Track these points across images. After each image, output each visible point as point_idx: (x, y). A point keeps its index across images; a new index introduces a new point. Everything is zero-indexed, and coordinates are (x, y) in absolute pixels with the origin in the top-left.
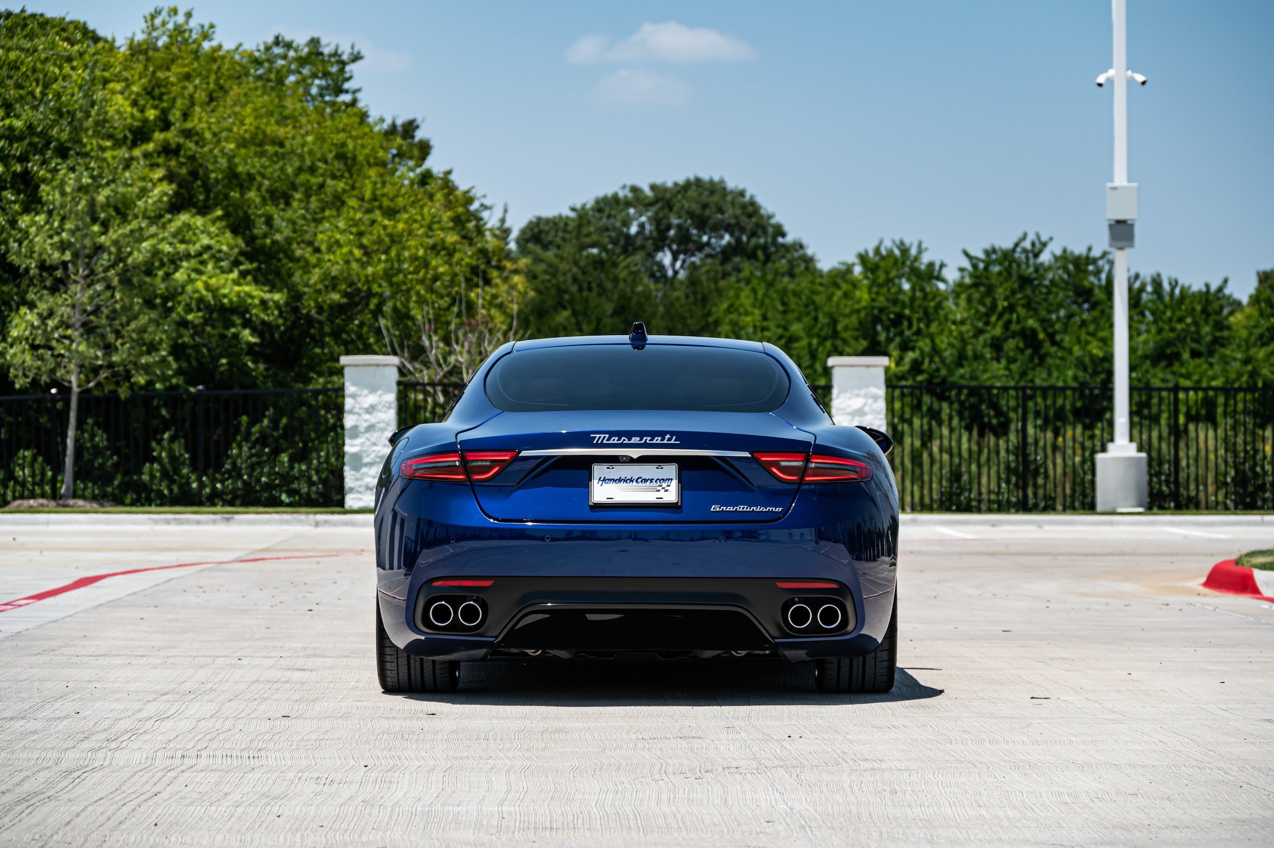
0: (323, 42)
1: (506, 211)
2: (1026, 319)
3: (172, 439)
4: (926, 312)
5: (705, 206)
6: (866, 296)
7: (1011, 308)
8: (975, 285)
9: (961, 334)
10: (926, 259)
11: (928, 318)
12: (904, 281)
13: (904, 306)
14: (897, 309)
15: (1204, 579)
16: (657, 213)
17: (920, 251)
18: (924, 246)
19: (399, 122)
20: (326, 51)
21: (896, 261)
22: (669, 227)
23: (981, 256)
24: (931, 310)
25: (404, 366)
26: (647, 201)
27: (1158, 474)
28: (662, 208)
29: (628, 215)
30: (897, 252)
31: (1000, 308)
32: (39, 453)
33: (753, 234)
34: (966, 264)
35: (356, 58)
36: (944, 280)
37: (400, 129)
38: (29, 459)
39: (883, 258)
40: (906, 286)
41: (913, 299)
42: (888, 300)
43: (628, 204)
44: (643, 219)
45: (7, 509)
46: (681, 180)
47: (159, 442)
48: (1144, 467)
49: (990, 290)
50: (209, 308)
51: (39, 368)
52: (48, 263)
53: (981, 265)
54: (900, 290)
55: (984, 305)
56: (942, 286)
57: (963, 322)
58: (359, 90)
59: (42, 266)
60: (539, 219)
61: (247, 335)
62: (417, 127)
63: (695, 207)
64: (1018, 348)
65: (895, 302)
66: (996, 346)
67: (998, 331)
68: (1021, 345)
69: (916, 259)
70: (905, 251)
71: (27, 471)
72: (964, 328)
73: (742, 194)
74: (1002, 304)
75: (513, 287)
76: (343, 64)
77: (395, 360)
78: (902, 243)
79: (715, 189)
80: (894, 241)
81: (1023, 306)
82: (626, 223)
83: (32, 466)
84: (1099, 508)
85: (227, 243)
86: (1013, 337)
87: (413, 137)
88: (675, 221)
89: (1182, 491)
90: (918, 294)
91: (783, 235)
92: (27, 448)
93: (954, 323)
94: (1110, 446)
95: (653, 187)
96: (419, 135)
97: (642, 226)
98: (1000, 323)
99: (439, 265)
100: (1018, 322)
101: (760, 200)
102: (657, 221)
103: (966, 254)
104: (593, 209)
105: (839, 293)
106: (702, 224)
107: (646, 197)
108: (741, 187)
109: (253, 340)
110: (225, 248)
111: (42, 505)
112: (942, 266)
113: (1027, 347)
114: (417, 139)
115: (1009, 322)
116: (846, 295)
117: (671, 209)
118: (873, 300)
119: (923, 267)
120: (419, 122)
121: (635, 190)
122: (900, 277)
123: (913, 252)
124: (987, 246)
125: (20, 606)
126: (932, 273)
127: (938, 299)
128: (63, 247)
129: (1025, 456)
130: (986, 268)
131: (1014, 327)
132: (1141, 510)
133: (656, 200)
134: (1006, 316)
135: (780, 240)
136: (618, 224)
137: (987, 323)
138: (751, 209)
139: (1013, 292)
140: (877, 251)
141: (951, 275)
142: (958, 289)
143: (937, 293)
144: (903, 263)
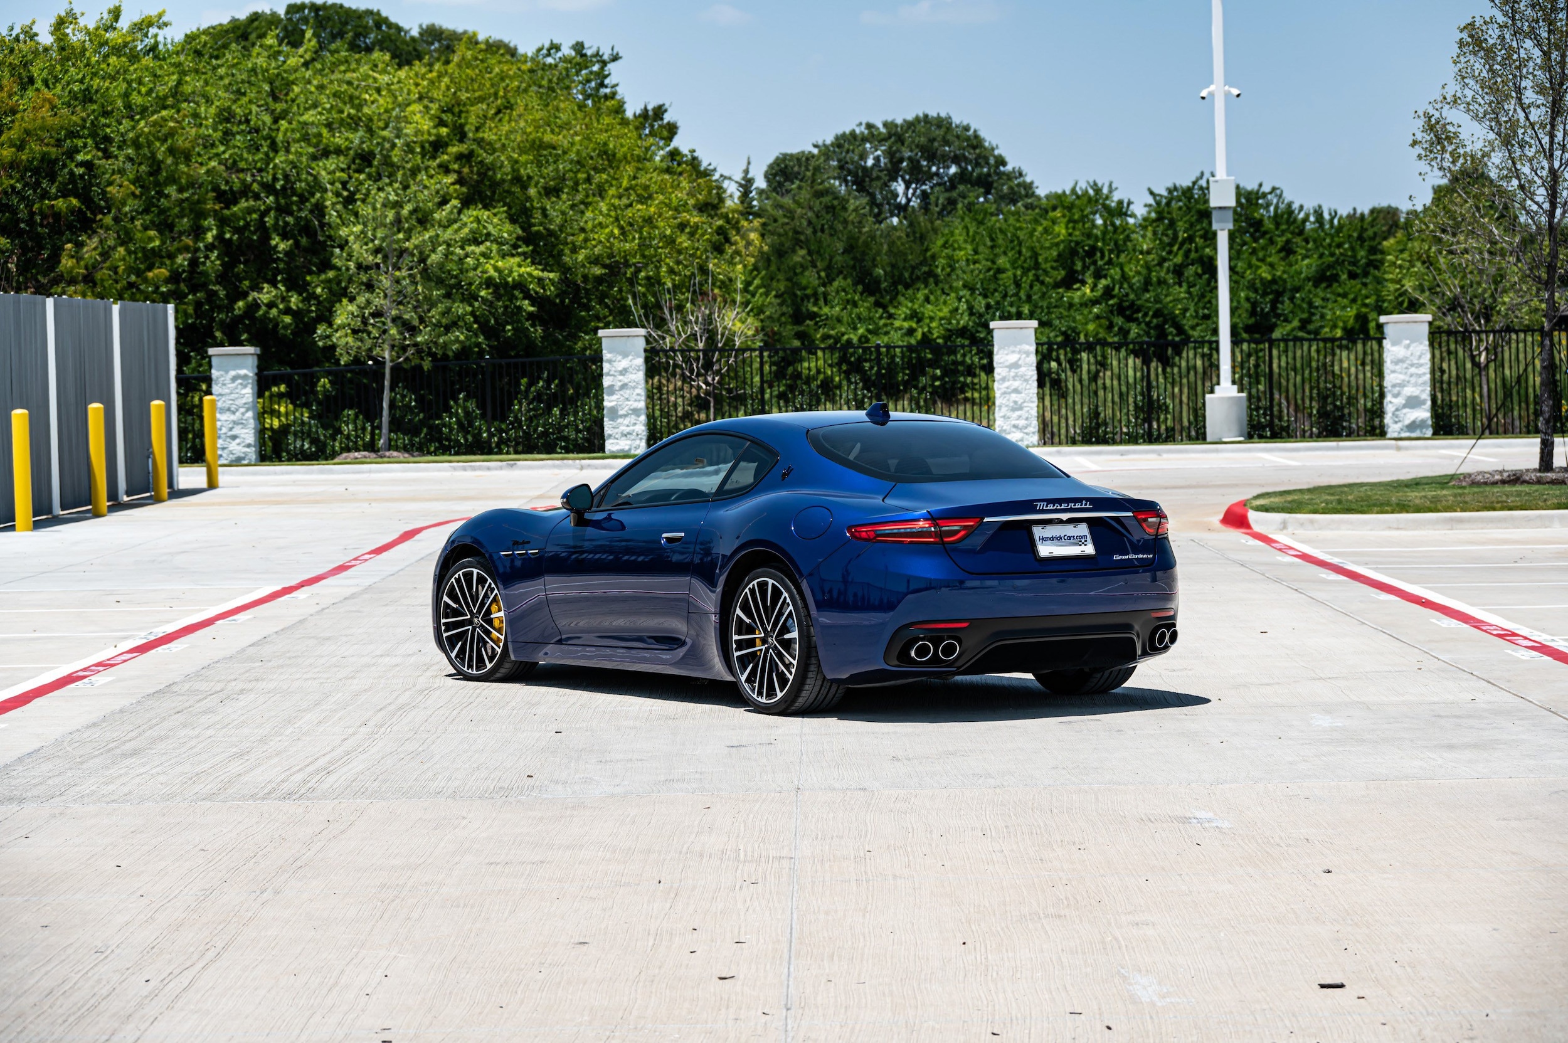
0: (586, 46)
1: (749, 163)
2: (1204, 248)
3: (465, 400)
4: (1116, 244)
5: (933, 140)
6: (1064, 231)
7: (1191, 239)
8: (1160, 218)
9: (1146, 262)
10: (1116, 197)
11: (1119, 249)
12: (1098, 216)
13: (1097, 239)
14: (1091, 242)
15: (1221, 516)
16: (890, 147)
17: (1111, 190)
18: (1114, 186)
19: (650, 107)
20: (589, 53)
21: (1090, 199)
22: (901, 160)
23: (1165, 193)
24: (1121, 242)
25: (650, 335)
26: (882, 137)
27: (1257, 409)
28: (896, 142)
29: (865, 149)
30: (1091, 192)
31: (1180, 239)
32: (360, 412)
33: (977, 165)
34: (1151, 201)
35: (615, 58)
36: (1133, 215)
37: (650, 113)
38: (352, 417)
39: (1078, 197)
40: (1099, 222)
41: (1104, 233)
42: (1083, 234)
43: (864, 139)
44: (879, 153)
45: (336, 461)
46: (910, 117)
47: (456, 400)
48: (1245, 404)
49: (1172, 223)
50: (496, 287)
51: (359, 348)
52: (365, 263)
53: (1164, 201)
54: (1094, 226)
55: (1167, 235)
56: (1131, 221)
57: (1149, 252)
58: (617, 85)
59: (359, 266)
60: (785, 155)
61: (528, 306)
62: (666, 111)
63: (923, 140)
64: (1197, 273)
65: (1089, 236)
66: (1178, 271)
67: (1179, 259)
68: (1200, 271)
69: (1107, 198)
70: (1098, 191)
71: (351, 427)
72: (1150, 257)
73: (967, 128)
74: (1182, 235)
75: (749, 243)
76: (604, 63)
77: (642, 331)
78: (1095, 184)
79: (943, 123)
80: (1088, 182)
81: (1201, 237)
82: (863, 156)
83: (355, 423)
84: (1209, 439)
85: (507, 231)
86: (1192, 264)
87: (662, 119)
88: (907, 154)
89: (1276, 421)
90: (1110, 228)
91: (1004, 163)
92: (351, 408)
93: (1141, 253)
94: (1217, 388)
95: (885, 125)
96: (667, 118)
97: (877, 159)
98: (1181, 252)
99: (683, 241)
100: (1197, 251)
101: (982, 134)
102: (890, 154)
103: (1152, 193)
104: (832, 145)
105: (1040, 229)
106: (932, 157)
107: (880, 133)
108: (965, 123)
109: (531, 309)
110: (505, 235)
111: (365, 457)
112: (1129, 203)
113: (1204, 273)
114: (665, 121)
115: (1189, 251)
116: (1046, 231)
117: (903, 144)
118: (1070, 235)
119: (1113, 205)
120: (667, 106)
121: (869, 126)
122: (1094, 213)
123: (1105, 191)
124: (1170, 185)
125: (366, 560)
126: (1121, 210)
127: (1127, 232)
128: (377, 251)
129: (1150, 397)
130: (1168, 204)
131: (1193, 255)
132: (1241, 439)
133: (890, 136)
134: (1186, 246)
135: (1002, 168)
136: (856, 158)
137: (1170, 252)
138: (976, 142)
139: (1192, 225)
140: (1073, 191)
141: (1139, 210)
142: (1144, 224)
143: (1125, 227)
144: (1097, 201)
